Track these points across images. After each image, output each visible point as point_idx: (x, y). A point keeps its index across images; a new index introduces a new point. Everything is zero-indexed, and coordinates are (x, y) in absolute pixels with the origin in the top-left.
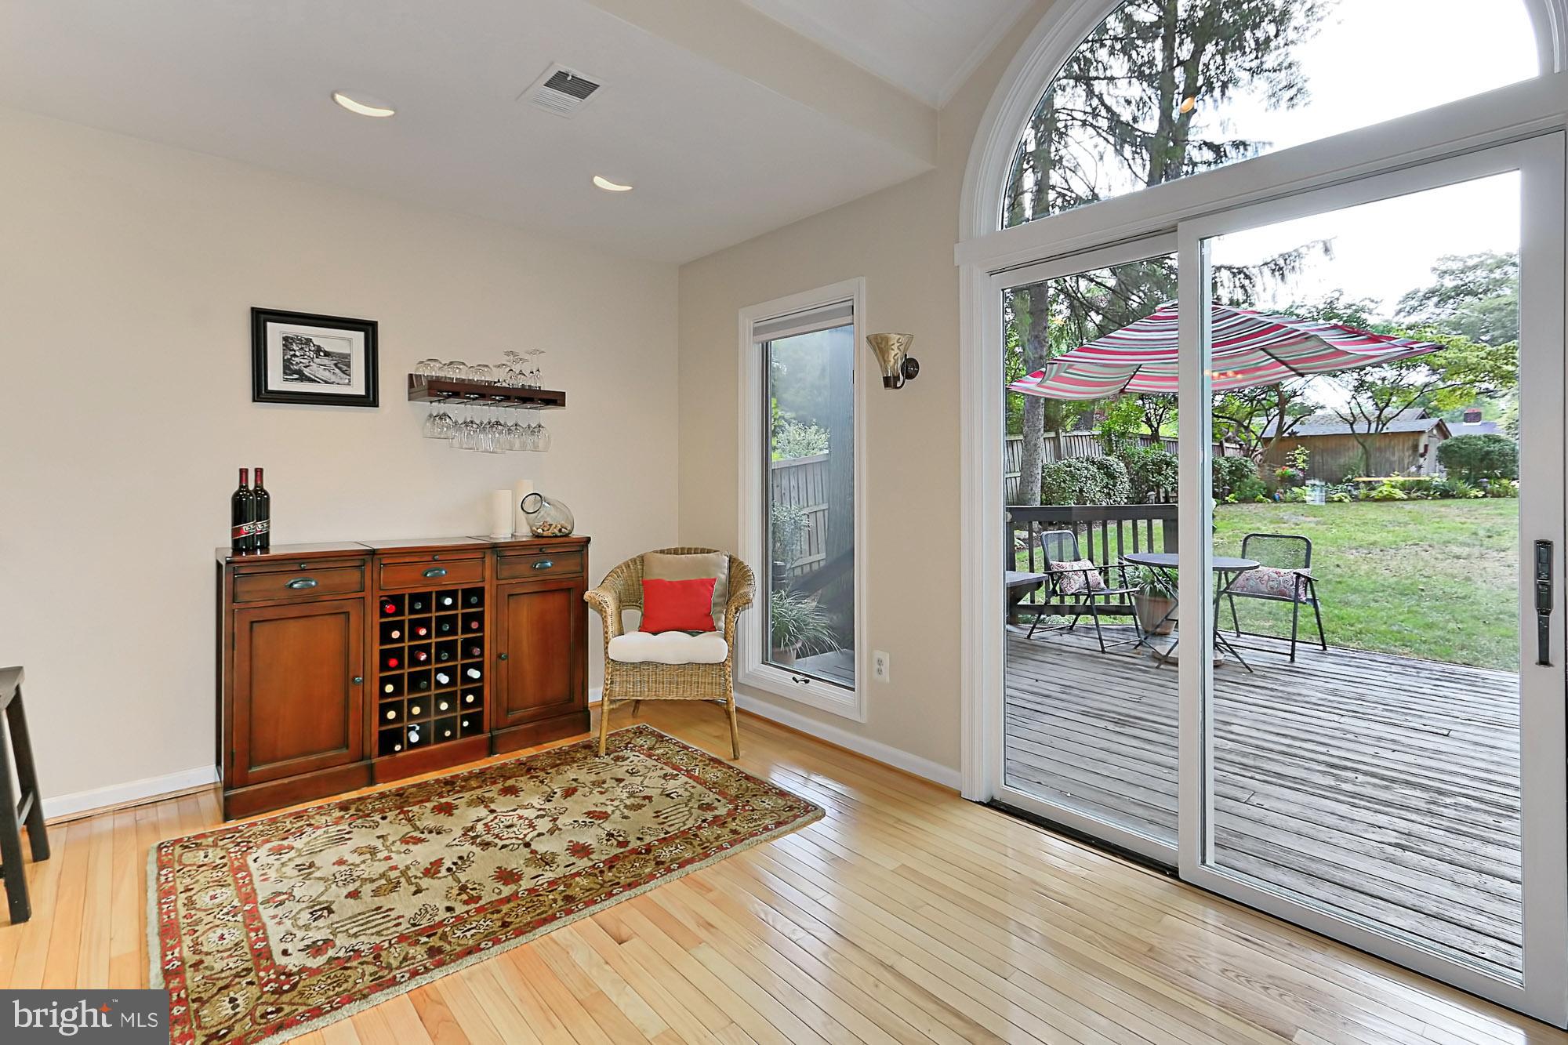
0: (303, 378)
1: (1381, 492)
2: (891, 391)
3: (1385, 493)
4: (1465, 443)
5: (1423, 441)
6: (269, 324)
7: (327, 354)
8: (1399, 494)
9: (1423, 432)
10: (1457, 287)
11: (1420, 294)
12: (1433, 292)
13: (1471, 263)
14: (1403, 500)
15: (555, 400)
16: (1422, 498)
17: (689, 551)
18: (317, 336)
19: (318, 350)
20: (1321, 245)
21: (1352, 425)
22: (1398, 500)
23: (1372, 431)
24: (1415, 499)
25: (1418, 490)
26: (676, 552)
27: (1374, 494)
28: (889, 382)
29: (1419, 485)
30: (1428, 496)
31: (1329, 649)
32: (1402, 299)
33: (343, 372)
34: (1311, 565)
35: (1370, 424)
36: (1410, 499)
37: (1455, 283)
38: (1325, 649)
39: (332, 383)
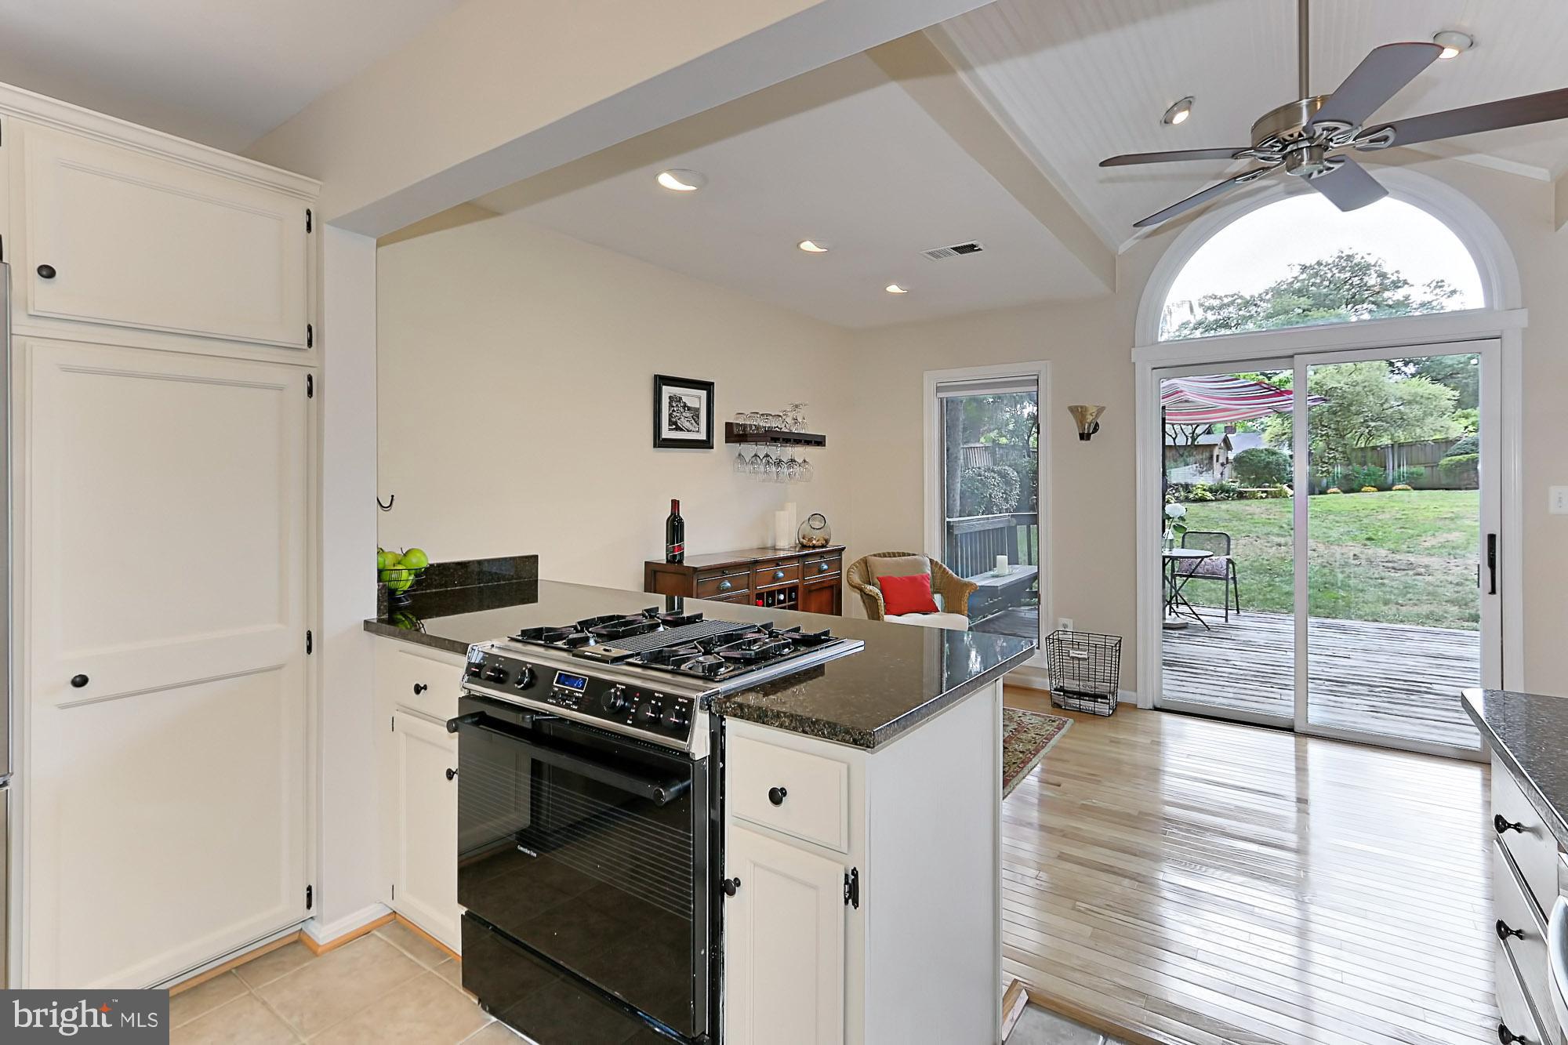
0: (678, 429)
1: (1197, 494)
2: (1083, 442)
3: (1200, 495)
4: (1253, 456)
5: (1216, 452)
6: (664, 387)
7: (689, 409)
8: (1209, 496)
9: (1217, 445)
10: (1216, 321)
11: (1191, 325)
12: (1200, 324)
13: (1226, 301)
14: (1212, 500)
15: (819, 441)
16: (1224, 499)
17: (894, 555)
18: (685, 395)
19: (685, 406)
20: (1187, 306)
21: (1174, 439)
22: (1209, 500)
23: (1189, 443)
24: (1219, 500)
25: (1221, 493)
26: (884, 555)
27: (1191, 496)
28: (1084, 436)
29: (1223, 490)
30: (1229, 497)
31: (1241, 613)
32: (1178, 328)
33: (696, 422)
34: (1231, 552)
35: (1187, 439)
36: (1216, 500)
37: (1214, 318)
38: (1238, 612)
39: (691, 431)
